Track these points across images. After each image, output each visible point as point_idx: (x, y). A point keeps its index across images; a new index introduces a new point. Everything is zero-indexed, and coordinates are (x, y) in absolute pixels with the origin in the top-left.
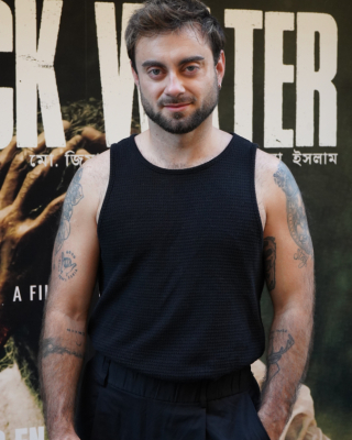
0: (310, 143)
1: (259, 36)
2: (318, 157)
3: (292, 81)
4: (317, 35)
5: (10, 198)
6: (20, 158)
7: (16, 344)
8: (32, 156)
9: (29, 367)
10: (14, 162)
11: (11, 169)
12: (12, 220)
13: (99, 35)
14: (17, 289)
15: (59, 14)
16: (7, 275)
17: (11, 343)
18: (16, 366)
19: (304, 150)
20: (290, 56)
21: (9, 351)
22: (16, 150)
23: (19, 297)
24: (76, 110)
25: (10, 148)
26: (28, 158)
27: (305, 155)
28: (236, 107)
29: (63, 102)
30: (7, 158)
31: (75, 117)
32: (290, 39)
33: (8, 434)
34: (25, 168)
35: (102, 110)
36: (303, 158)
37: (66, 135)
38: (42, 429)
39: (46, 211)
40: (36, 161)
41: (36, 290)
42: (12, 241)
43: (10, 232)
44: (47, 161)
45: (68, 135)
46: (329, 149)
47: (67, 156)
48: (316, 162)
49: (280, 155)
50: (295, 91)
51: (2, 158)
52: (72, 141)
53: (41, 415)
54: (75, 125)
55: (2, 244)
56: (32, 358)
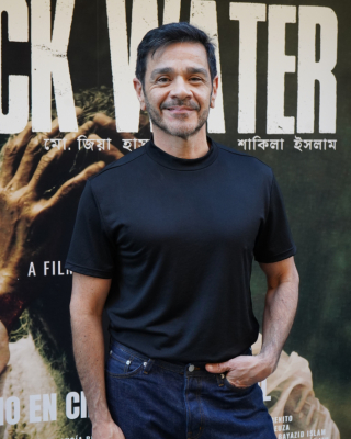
0: (311, 130)
1: (262, 28)
2: (318, 143)
3: (293, 71)
4: (318, 27)
5: (25, 180)
6: (35, 142)
7: (31, 316)
8: (46, 140)
9: (42, 338)
10: (29, 145)
11: (26, 152)
12: (27, 200)
13: (110, 26)
14: (32, 264)
15: (72, 7)
16: (23, 251)
17: (26, 315)
18: (30, 336)
19: (305, 136)
20: (292, 47)
21: (24, 322)
22: (31, 134)
23: (34, 272)
24: (88, 97)
25: (25, 133)
26: (42, 141)
27: (305, 141)
28: (240, 95)
29: (75, 90)
30: (23, 142)
31: (87, 104)
32: (292, 31)
33: (22, 400)
34: (40, 151)
35: (113, 97)
36: (303, 144)
37: (78, 120)
38: (54, 396)
39: (59, 192)
40: (50, 145)
41: (50, 266)
42: (27, 219)
43: (25, 212)
44: (60, 145)
45: (81, 121)
46: (328, 136)
47: (79, 140)
48: (316, 147)
49: (282, 141)
50: (297, 80)
51: (18, 142)
52: (85, 126)
53: (54, 383)
54: (87, 111)
55: (18, 222)
56: (46, 329)
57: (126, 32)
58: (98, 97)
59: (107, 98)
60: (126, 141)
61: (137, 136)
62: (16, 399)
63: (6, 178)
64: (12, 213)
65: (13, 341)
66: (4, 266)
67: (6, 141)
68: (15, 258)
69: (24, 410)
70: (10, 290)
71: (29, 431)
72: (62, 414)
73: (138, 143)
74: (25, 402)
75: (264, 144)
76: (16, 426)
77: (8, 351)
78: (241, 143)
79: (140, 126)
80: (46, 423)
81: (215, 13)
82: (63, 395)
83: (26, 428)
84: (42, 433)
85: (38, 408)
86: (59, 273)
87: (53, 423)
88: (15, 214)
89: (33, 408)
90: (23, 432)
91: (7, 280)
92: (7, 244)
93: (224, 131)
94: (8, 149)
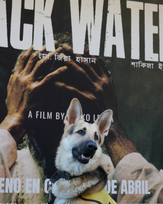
1: (142, 13)
3: (157, 33)
5: (29, 71)
6: (34, 54)
7: (29, 138)
8: (40, 54)
9: (34, 149)
10: (32, 56)
11: (30, 59)
12: (29, 81)
14: (30, 112)
16: (26, 105)
17: (26, 137)
18: (28, 148)
20: (156, 22)
21: (25, 141)
22: (33, 51)
23: (31, 116)
24: (60, 36)
25: (30, 50)
26: (38, 54)
28: (132, 42)
30: (29, 54)
31: (60, 39)
33: (22, 180)
34: (37, 59)
35: (72, 37)
37: (55, 46)
38: (39, 180)
39: (45, 78)
40: (42, 56)
41: (39, 113)
42: (29, 90)
43: (28, 86)
44: (46, 57)
45: (56, 47)
47: (55, 55)
49: (153, 64)
50: (159, 37)
51: (26, 54)
52: (58, 49)
53: (39, 173)
54: (59, 42)
55: (24, 91)
56: (36, 145)
57: (78, 10)
58: (65, 37)
59: (69, 37)
61: (83, 56)
62: (19, 180)
63: (20, 70)
64: (22, 86)
65: (19, 149)
66: (17, 112)
67: (21, 53)
68: (22, 108)
69: (23, 186)
70: (19, 123)
71: (25, 197)
72: (42, 190)
73: (83, 59)
74: (23, 182)
75: (144, 65)
76: (18, 194)
77: (16, 154)
78: (133, 63)
79: (84, 52)
80: (34, 194)
81: (120, 4)
82: (43, 180)
83: (24, 196)
84: (32, 199)
85: (30, 185)
86: (44, 118)
87: (37, 195)
88: (24, 87)
89: (27, 185)
90: (22, 198)
91: (18, 119)
92: (19, 101)
93: (124, 58)
94: (21, 57)
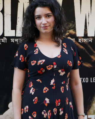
58: (71, 25)
59: (73, 25)
60: (80, 39)
73: (83, 40)
79: (84, 34)
